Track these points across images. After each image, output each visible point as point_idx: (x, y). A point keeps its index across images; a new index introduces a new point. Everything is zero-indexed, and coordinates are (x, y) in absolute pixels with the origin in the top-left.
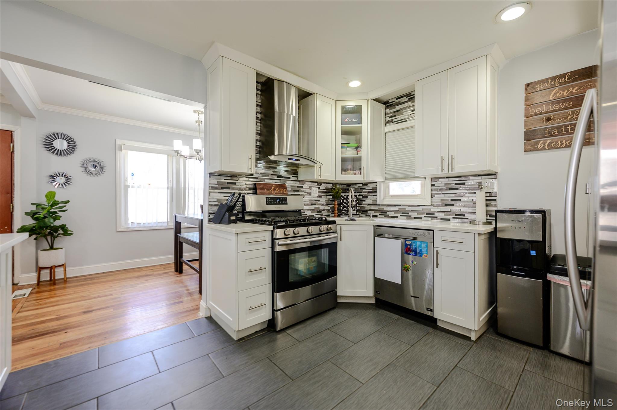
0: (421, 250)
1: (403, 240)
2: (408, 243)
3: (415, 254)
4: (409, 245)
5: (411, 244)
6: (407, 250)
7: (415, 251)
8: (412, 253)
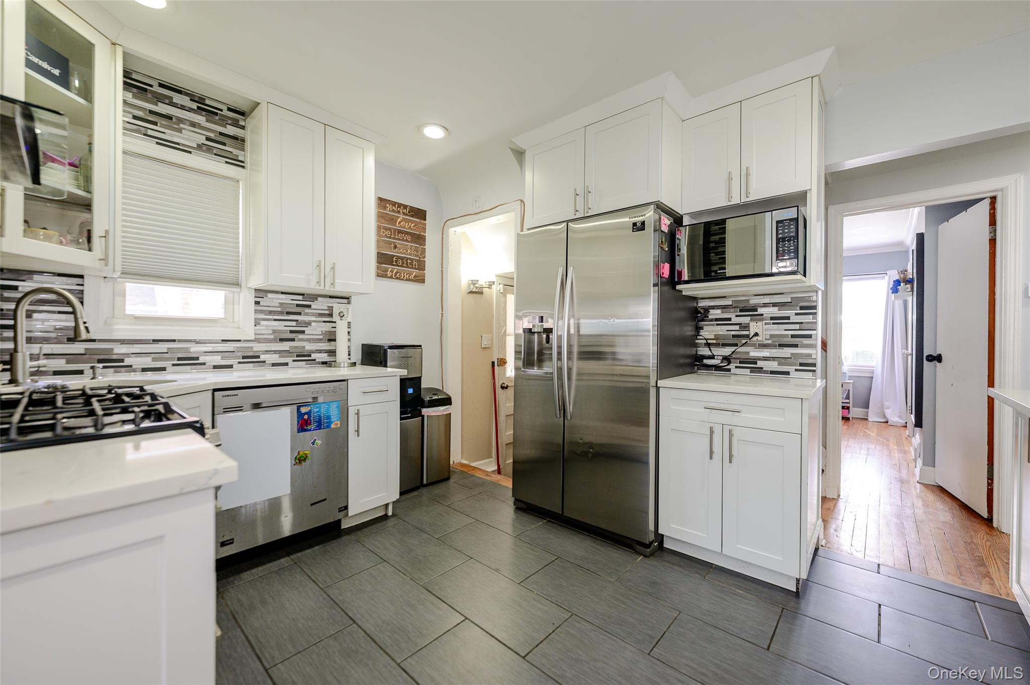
0: (329, 418)
1: (295, 407)
2: (303, 410)
3: (319, 427)
4: (305, 414)
5: (310, 411)
6: (303, 424)
7: (317, 422)
8: (313, 427)
